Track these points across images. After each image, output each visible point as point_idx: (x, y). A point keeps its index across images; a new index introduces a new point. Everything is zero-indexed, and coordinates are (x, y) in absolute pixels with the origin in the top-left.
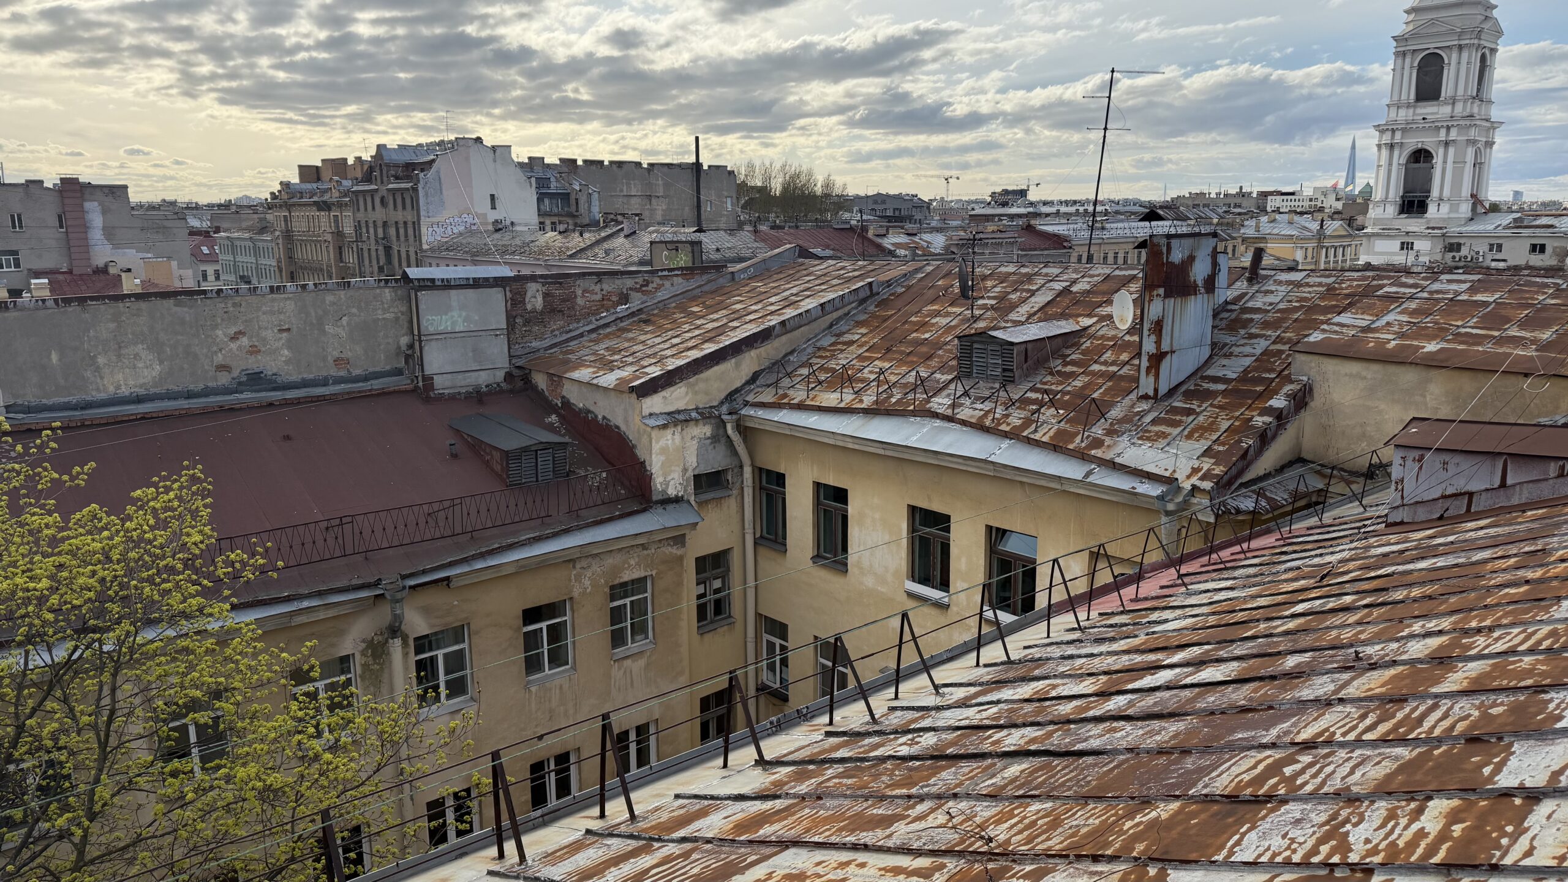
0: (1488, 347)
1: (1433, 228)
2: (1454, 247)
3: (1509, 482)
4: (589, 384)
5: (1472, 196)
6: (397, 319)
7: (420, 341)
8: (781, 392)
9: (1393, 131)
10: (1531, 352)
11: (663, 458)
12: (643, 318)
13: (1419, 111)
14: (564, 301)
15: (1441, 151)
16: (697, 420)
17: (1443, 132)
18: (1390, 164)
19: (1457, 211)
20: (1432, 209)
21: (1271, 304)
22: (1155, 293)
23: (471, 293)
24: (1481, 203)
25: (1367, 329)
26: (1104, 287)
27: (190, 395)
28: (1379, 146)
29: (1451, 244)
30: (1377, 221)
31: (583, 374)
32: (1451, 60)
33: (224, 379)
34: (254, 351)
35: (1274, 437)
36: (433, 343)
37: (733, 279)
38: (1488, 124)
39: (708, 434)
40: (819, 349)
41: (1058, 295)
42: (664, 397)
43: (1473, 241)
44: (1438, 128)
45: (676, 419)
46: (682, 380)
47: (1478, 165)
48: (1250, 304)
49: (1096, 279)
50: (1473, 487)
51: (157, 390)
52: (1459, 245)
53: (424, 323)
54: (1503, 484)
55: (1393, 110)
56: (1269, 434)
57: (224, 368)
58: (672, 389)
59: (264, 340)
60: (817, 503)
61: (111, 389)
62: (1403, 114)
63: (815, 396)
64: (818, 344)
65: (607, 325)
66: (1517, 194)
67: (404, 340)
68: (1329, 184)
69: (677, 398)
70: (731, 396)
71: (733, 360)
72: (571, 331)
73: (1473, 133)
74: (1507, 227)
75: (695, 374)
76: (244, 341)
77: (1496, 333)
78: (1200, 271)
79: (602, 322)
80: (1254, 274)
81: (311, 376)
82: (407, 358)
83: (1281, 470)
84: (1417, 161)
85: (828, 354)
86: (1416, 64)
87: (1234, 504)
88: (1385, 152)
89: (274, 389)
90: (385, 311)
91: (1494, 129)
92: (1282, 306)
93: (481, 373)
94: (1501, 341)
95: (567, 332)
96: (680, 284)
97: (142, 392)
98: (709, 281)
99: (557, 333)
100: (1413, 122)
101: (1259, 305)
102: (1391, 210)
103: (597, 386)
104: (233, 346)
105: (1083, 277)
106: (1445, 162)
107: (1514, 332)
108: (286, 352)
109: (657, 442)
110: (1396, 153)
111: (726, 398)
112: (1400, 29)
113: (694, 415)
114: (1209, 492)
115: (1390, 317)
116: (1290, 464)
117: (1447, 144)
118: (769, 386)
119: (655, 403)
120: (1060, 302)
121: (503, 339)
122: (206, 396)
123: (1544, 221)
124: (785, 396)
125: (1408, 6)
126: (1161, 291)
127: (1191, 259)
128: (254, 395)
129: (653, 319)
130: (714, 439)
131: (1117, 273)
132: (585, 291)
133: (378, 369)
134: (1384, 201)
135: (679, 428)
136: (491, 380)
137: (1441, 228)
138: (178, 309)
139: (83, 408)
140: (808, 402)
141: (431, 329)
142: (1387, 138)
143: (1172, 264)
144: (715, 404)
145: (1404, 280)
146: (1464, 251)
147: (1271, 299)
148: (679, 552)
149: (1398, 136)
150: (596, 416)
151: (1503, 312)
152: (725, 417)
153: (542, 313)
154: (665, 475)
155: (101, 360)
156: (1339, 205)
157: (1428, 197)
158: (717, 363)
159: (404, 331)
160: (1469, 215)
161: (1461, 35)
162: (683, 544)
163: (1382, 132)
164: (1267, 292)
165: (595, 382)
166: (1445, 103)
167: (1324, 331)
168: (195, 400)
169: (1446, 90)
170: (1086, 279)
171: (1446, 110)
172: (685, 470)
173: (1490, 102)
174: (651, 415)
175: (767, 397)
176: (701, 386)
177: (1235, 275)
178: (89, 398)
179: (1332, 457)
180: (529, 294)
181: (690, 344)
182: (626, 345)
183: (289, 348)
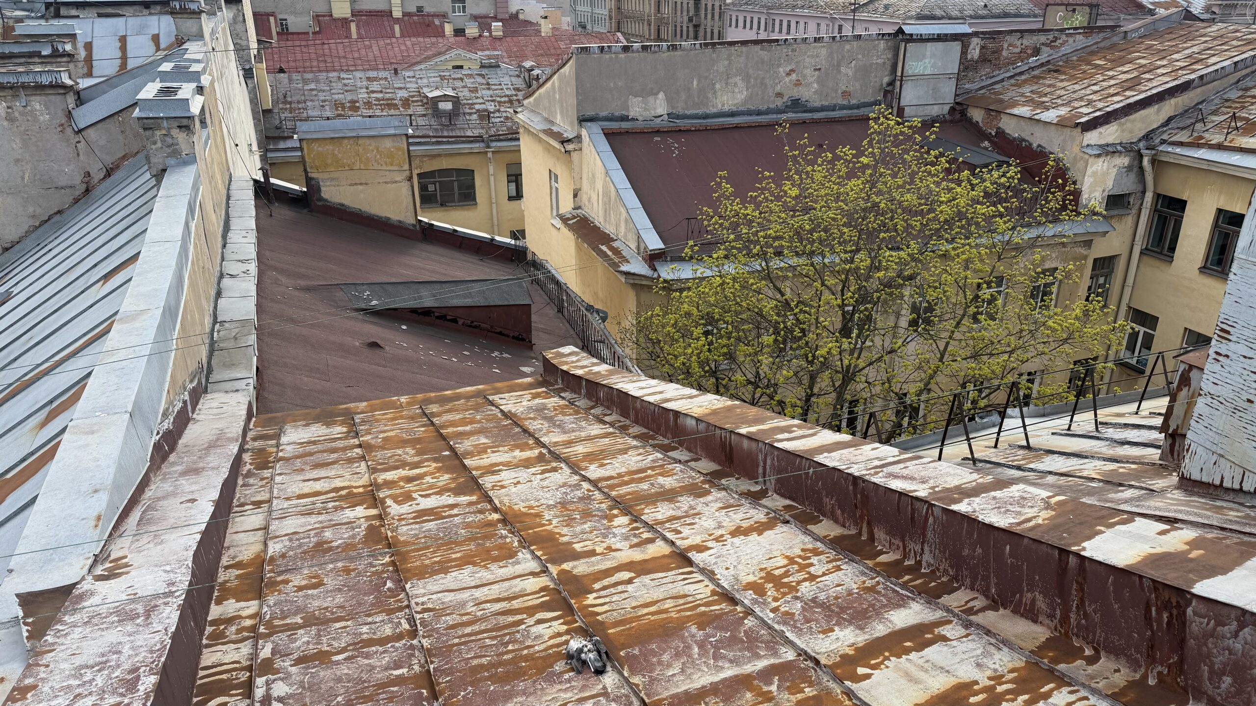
4: (1030, 119)
6: (884, 63)
7: (901, 81)
8: (1195, 134)
11: (1092, 180)
12: (1053, 69)
14: (994, 52)
16: (1121, 152)
23: (940, 45)
27: (759, 113)
31: (1024, 111)
33: (779, 103)
34: (798, 84)
36: (909, 82)
37: (1125, 38)
39: (1126, 164)
40: (1227, 100)
42: (1101, 133)
45: (1107, 151)
46: (1116, 119)
51: (742, 108)
53: (906, 67)
57: (779, 95)
58: (1107, 126)
59: (804, 76)
60: (1216, 225)
61: (720, 106)
63: (1233, 140)
64: (1225, 97)
65: (1021, 73)
67: (886, 80)
69: (1109, 134)
70: (1147, 137)
71: (1156, 106)
72: (994, 76)
75: (1126, 116)
76: (794, 76)
79: (1018, 70)
81: (827, 104)
82: (886, 93)
85: (1238, 105)
89: (805, 112)
90: (878, 57)
93: (935, 107)
95: (991, 78)
96: (1081, 41)
97: (734, 109)
98: (1105, 39)
99: (984, 78)
103: (1039, 121)
104: (787, 79)
108: (815, 85)
109: (1091, 167)
111: (1143, 137)
113: (1119, 148)
118: (1183, 129)
119: (1093, 137)
121: (954, 81)
122: (767, 114)
124: (1201, 138)
128: (794, 115)
129: (1062, 69)
130: (1129, 168)
132: (1010, 45)
133: (866, 100)
135: (1109, 157)
136: (940, 113)
138: (761, 52)
139: (704, 118)
140: (1226, 144)
141: (910, 72)
144: (1134, 140)
148: (1085, 253)
150: (1031, 144)
152: (1144, 152)
153: (977, 62)
154: (1090, 193)
155: (718, 86)
158: (1144, 108)
159: (886, 73)
162: (1090, 247)
165: (1036, 117)
168: (763, 117)
172: (1104, 191)
174: (1088, 145)
175: (1183, 137)
176: (1129, 125)
178: (708, 112)
180: (971, 47)
181: (1112, 91)
182: (1049, 90)
183: (818, 83)
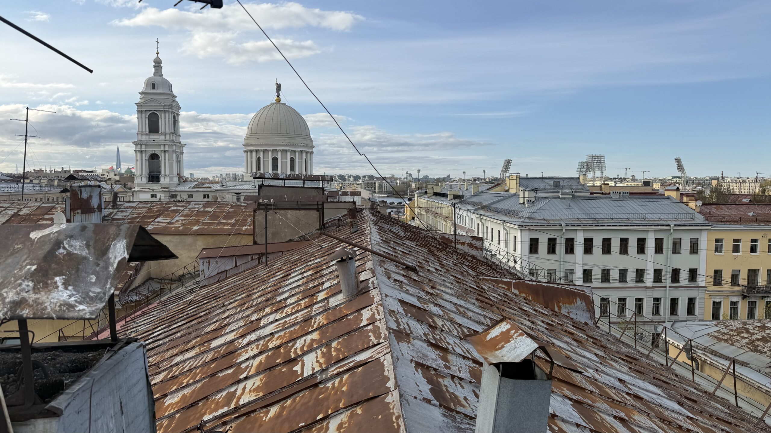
0: (215, 226)
1: (164, 188)
2: (174, 196)
3: (238, 265)
5: (178, 174)
9: (141, 145)
10: (229, 227)
13: (151, 137)
15: (163, 155)
17: (162, 147)
18: (142, 160)
19: (173, 181)
20: (162, 179)
21: (125, 216)
22: (76, 212)
24: (182, 177)
25: (170, 223)
26: (39, 212)
28: (135, 151)
29: (172, 195)
30: (139, 185)
32: (162, 116)
35: (140, 269)
38: (180, 145)
41: (12, 217)
43: (181, 194)
44: (160, 145)
47: (179, 162)
48: (116, 217)
49: (32, 208)
50: (227, 268)
52: (176, 195)
54: (236, 266)
55: (140, 136)
56: (138, 268)
62: (144, 138)
66: (191, 174)
68: (108, 167)
73: (175, 148)
74: (193, 188)
77: (216, 222)
78: (95, 202)
80: (114, 204)
83: (144, 283)
84: (153, 159)
86: (147, 117)
87: (130, 299)
88: (139, 154)
91: (183, 147)
92: (130, 217)
94: (218, 224)
100: (149, 141)
101: (120, 217)
102: (145, 180)
105: (24, 207)
106: (165, 160)
107: (222, 221)
110: (144, 155)
112: (138, 100)
114: (118, 295)
115: (177, 218)
116: (147, 280)
117: (165, 152)
120: (13, 220)
123: (207, 185)
125: (140, 91)
126: (79, 211)
127: (91, 197)
131: (43, 205)
134: (141, 176)
137: (167, 188)
142: (139, 148)
143: (83, 199)
145: (178, 204)
146: (178, 198)
147: (124, 214)
149: (143, 147)
151: (217, 214)
156: (117, 178)
157: (160, 174)
160: (178, 182)
161: (164, 106)
163: (136, 145)
164: (122, 211)
166: (162, 134)
167: (153, 225)
169: (162, 129)
170: (26, 209)
171: (162, 137)
173: (179, 136)
177: (107, 204)
179: (163, 275)
